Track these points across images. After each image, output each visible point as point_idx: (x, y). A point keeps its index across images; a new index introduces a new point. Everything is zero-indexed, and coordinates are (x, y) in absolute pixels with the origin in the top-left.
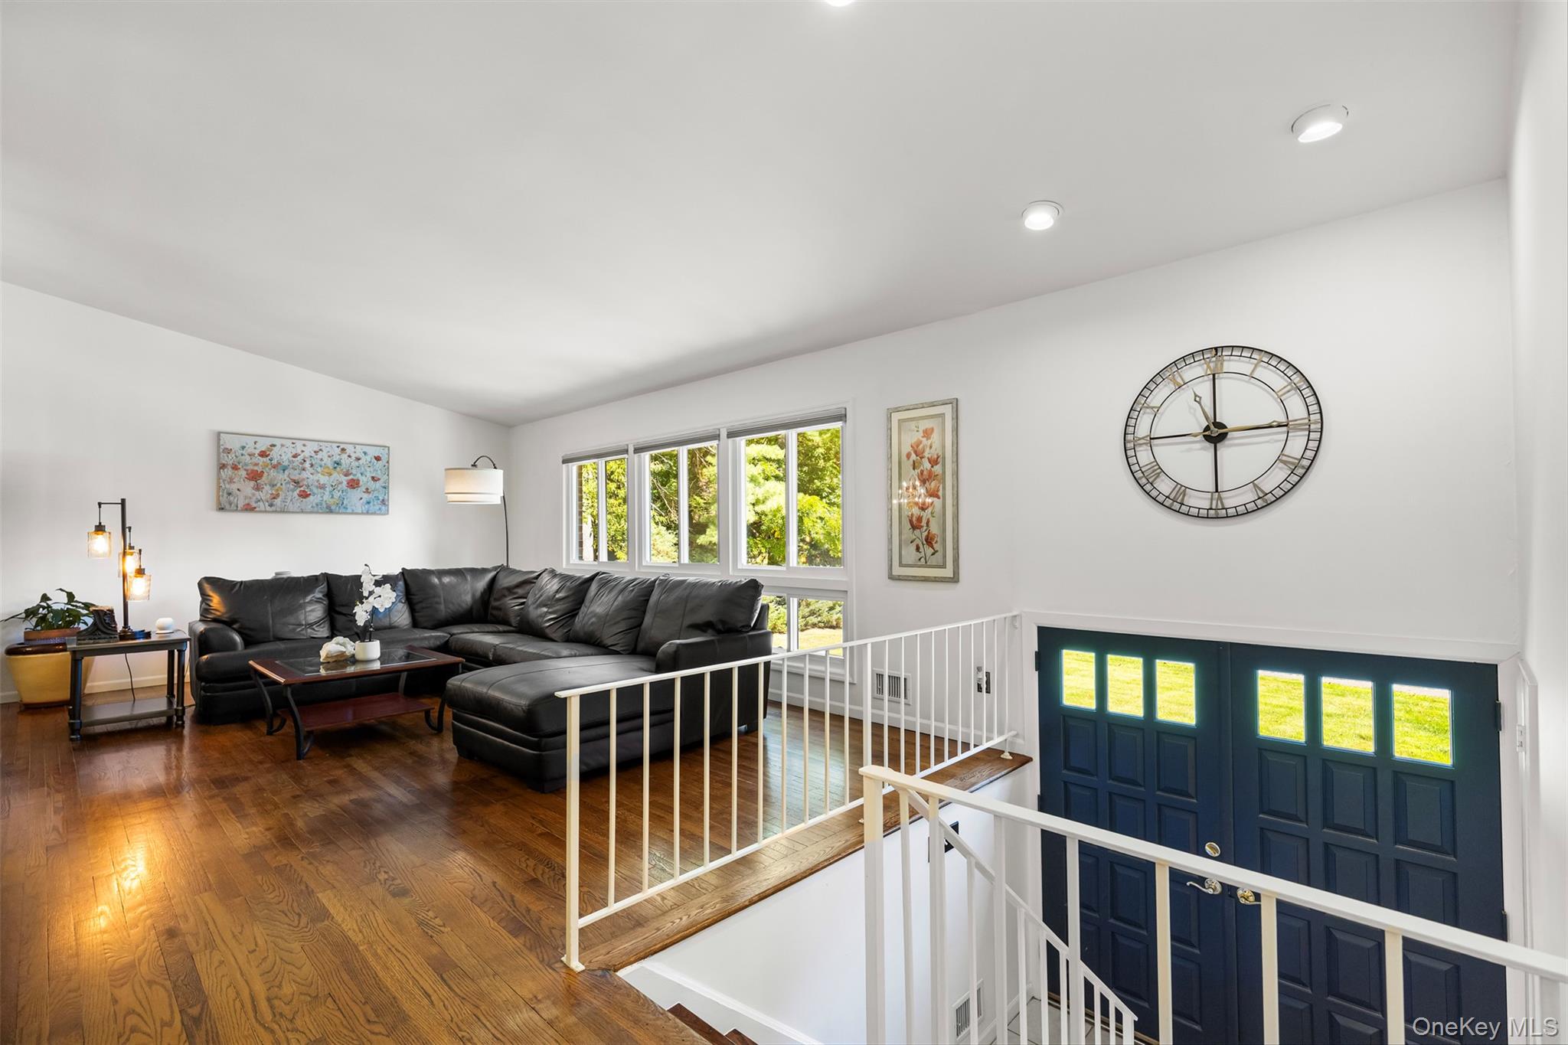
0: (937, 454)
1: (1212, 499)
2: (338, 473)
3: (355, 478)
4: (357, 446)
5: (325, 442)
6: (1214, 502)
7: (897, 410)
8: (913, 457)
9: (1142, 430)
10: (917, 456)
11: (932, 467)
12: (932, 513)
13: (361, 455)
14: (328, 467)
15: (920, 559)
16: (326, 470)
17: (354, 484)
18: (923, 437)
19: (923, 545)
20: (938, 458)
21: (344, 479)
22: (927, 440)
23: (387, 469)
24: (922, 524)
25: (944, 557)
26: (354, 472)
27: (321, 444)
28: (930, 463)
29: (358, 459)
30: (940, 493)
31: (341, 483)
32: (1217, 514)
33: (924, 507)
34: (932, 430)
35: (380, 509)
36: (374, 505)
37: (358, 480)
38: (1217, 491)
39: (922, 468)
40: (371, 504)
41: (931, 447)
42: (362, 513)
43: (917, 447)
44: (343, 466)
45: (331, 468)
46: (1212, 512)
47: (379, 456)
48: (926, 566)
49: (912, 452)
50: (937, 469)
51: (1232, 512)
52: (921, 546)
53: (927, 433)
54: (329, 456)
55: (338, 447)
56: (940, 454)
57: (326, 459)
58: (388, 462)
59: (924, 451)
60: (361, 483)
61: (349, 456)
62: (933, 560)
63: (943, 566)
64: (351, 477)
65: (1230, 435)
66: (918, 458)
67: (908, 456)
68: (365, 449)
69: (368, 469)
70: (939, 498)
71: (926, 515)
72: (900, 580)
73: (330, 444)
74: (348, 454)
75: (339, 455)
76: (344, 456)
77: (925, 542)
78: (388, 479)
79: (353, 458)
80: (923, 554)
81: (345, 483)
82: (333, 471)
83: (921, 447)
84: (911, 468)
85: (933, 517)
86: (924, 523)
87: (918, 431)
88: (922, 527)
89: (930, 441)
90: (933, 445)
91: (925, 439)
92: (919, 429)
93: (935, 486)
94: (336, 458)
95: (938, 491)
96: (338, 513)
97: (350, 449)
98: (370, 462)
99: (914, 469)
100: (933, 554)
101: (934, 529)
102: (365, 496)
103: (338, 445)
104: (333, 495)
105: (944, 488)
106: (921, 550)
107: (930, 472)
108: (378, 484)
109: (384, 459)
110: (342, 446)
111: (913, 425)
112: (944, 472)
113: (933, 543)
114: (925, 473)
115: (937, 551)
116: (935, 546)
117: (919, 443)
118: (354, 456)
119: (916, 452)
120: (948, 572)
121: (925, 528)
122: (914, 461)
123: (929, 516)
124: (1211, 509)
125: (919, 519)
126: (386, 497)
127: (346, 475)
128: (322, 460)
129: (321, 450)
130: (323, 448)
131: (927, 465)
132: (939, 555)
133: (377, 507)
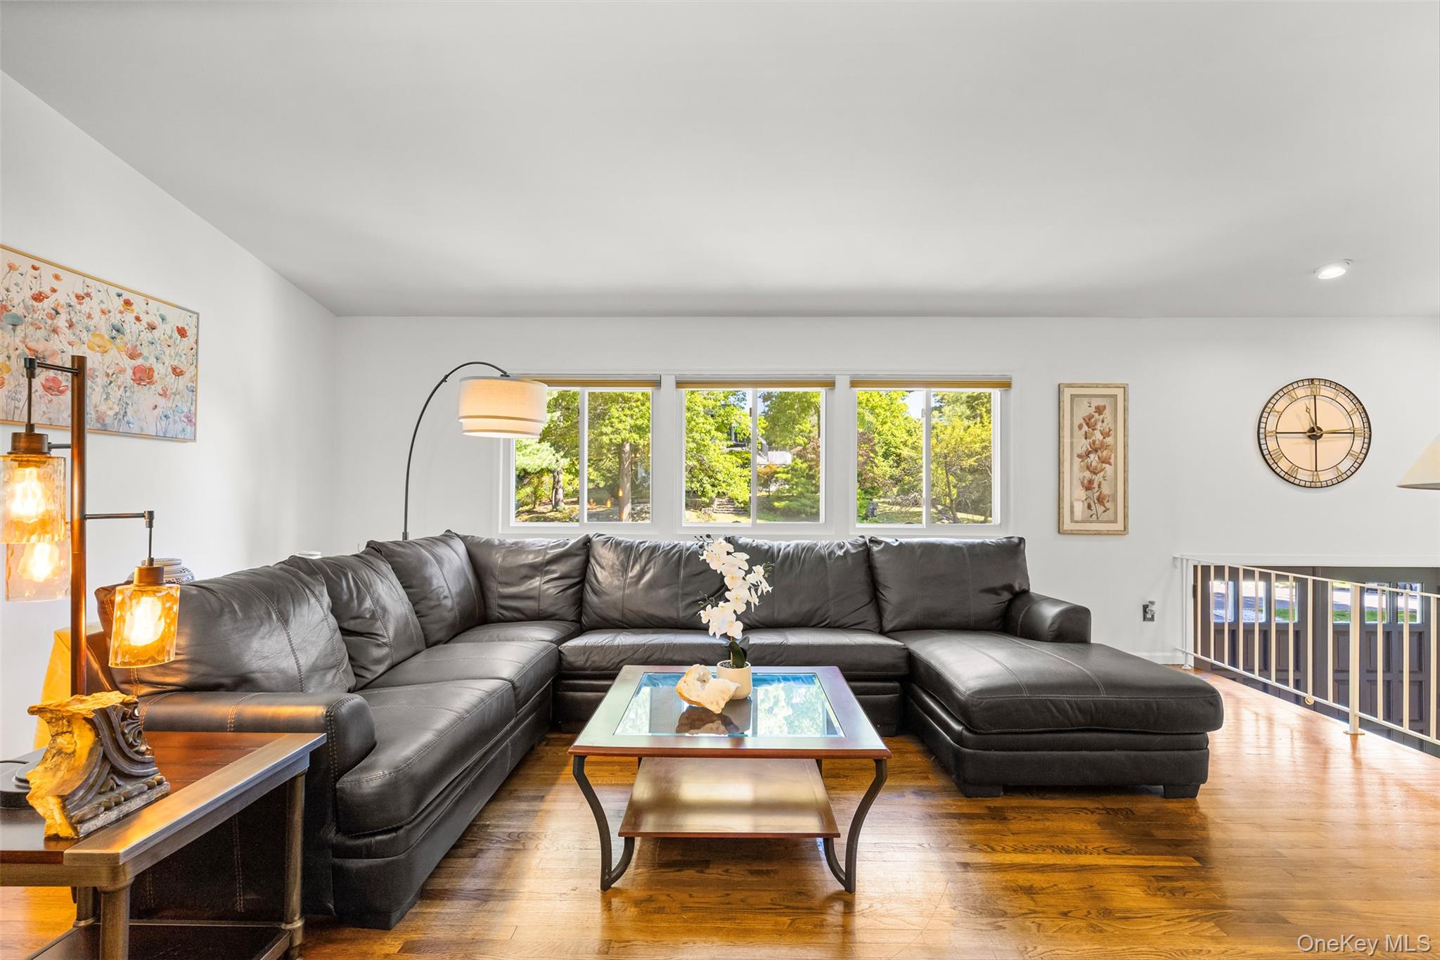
0: (1109, 428)
1: (1313, 475)
2: (119, 351)
3: (147, 365)
4: (150, 301)
5: (99, 280)
6: (1315, 478)
7: (1071, 386)
8: (1085, 428)
9: (1271, 427)
10: (1089, 428)
11: (1104, 438)
12: (1104, 477)
13: (157, 321)
14: (101, 336)
15: (1091, 516)
16: (97, 340)
17: (144, 376)
18: (1095, 412)
19: (1095, 503)
20: (1110, 430)
21: (129, 364)
22: (1099, 415)
23: (195, 350)
24: (1094, 486)
25: (1116, 513)
26: (145, 351)
27: (88, 281)
28: (1102, 434)
29: (152, 328)
30: (1112, 461)
31: (122, 371)
32: (1312, 486)
33: (1097, 471)
34: (1104, 407)
35: (184, 430)
36: (175, 422)
37: (151, 370)
38: (1316, 470)
39: (1094, 438)
40: (171, 420)
41: (1103, 422)
42: (156, 437)
43: (1090, 420)
44: (128, 337)
45: (107, 337)
46: (1313, 484)
47: (183, 329)
48: (1098, 521)
49: (1084, 424)
50: (1109, 440)
51: (1324, 484)
52: (1092, 504)
53: (1100, 410)
54: (103, 312)
55: (119, 295)
56: (1112, 428)
57: (97, 315)
58: (197, 342)
59: (1096, 424)
60: (156, 376)
61: (138, 319)
62: (1105, 517)
63: (1115, 521)
64: (139, 362)
65: (1324, 435)
66: (1090, 429)
67: (1080, 427)
68: (165, 310)
69: (167, 351)
70: (1111, 465)
71: (1097, 478)
72: (1072, 534)
73: (106, 286)
74: (135, 314)
75: (121, 312)
76: (129, 317)
77: (1096, 501)
78: (196, 375)
79: (144, 323)
80: (1094, 511)
81: (130, 372)
82: (109, 345)
83: (1093, 420)
84: (1084, 437)
85: (1105, 480)
86: (1096, 485)
87: (1090, 406)
88: (1094, 488)
89: (1101, 417)
90: (1105, 420)
91: (1097, 414)
92: (1091, 405)
93: (1107, 454)
94: (116, 318)
95: (1110, 459)
96: (117, 433)
97: (139, 305)
98: (170, 337)
99: (1086, 438)
100: (1104, 511)
101: (1106, 490)
102: (161, 402)
103: (120, 291)
104: (108, 394)
105: (1116, 457)
106: (1093, 507)
107: (1102, 443)
108: (182, 382)
109: (191, 332)
110: (126, 296)
111: (1085, 401)
112: (1116, 443)
113: (1105, 502)
114: (1097, 442)
115: (1108, 509)
116: (1107, 504)
117: (1091, 417)
118: (145, 319)
119: (1087, 424)
120: (1119, 526)
121: (1096, 489)
122: (1086, 432)
123: (1101, 479)
124: (1313, 482)
125: (1091, 482)
126: (193, 408)
127: (132, 357)
128: (89, 316)
129: (88, 295)
130: (92, 291)
131: (1098, 436)
132: (1110, 513)
133: (180, 426)
